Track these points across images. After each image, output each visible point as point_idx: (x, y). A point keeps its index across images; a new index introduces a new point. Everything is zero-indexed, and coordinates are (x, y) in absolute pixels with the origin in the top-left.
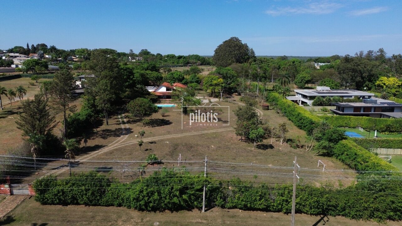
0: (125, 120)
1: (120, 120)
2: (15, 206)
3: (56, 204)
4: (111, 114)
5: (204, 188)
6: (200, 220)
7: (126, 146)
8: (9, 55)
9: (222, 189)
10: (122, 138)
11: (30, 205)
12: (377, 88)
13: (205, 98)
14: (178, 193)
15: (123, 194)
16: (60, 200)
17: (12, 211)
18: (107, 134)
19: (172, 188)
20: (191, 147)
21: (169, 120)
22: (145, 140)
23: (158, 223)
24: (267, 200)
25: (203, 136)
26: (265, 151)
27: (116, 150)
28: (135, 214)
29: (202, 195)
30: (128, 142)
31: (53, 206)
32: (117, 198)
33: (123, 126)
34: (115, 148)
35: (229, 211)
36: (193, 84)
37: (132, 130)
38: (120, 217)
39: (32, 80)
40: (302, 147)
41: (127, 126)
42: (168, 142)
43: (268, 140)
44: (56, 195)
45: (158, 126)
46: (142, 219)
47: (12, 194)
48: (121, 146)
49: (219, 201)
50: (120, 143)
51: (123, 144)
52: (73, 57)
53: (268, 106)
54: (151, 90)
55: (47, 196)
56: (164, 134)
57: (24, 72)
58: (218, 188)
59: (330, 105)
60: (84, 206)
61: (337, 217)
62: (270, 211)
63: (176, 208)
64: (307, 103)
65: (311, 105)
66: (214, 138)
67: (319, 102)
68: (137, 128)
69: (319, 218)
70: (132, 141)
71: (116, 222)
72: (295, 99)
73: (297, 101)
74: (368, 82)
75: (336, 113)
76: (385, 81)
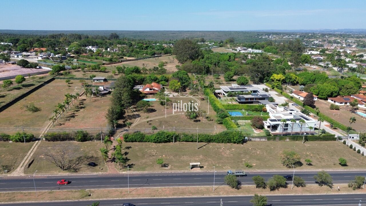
0: (134, 110)
3: (130, 142)
5: (174, 136)
6: (173, 145)
7: (141, 123)
12: (271, 81)
13: (171, 93)
14: (166, 137)
15: (150, 138)
16: (131, 140)
18: (130, 117)
19: (164, 136)
20: (167, 122)
21: (155, 109)
24: (192, 139)
26: (197, 123)
29: (173, 138)
30: (141, 121)
32: (148, 140)
33: (135, 113)
34: (137, 124)
35: (181, 142)
36: (163, 82)
37: (140, 115)
38: (150, 144)
40: (212, 120)
41: (137, 113)
42: (157, 120)
43: (199, 118)
45: (150, 112)
46: (156, 145)
49: (178, 139)
51: (139, 122)
54: (140, 88)
55: (127, 140)
56: (155, 117)
58: (178, 136)
59: (236, 96)
60: (138, 142)
61: (213, 143)
62: (193, 142)
63: (166, 142)
65: (226, 96)
66: (176, 118)
68: (142, 114)
69: (207, 143)
70: (143, 121)
71: (149, 146)
72: (220, 92)
73: (221, 93)
74: (266, 77)
75: (237, 101)
76: (276, 77)
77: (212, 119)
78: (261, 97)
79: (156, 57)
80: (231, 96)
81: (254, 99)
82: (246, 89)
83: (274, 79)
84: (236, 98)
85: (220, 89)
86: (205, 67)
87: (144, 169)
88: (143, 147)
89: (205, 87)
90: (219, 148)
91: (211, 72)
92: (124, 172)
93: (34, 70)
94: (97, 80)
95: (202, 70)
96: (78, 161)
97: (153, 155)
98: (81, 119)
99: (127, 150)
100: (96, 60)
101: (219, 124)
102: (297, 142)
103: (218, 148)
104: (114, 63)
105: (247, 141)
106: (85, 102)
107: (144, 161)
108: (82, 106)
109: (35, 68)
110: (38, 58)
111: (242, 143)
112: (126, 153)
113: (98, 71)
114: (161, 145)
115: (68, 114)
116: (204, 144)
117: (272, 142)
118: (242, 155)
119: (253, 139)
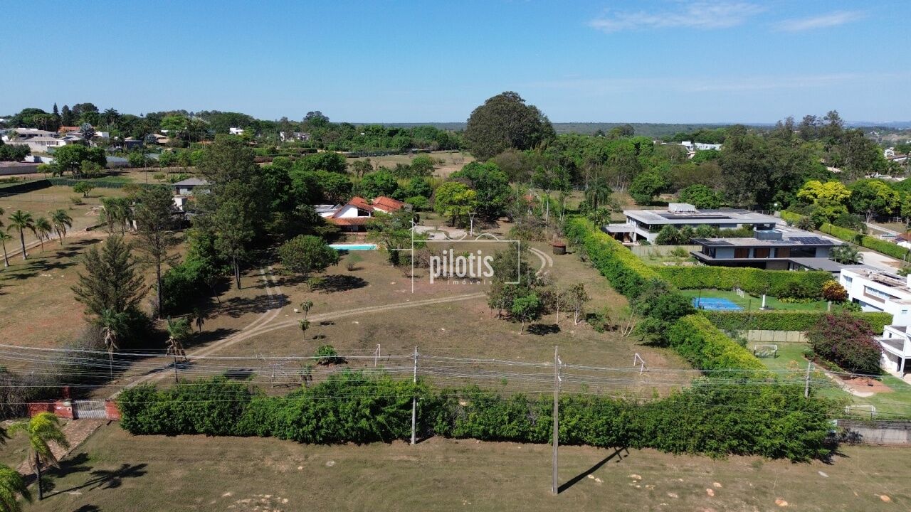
0: (274, 278)
1: (264, 278)
2: (86, 437)
3: (156, 434)
4: (246, 266)
5: (414, 402)
6: (406, 458)
7: (276, 331)
8: (16, 133)
9: (447, 405)
10: (269, 316)
11: (112, 435)
12: (799, 203)
13: (439, 229)
14: (367, 412)
15: (273, 415)
16: (163, 425)
17: (81, 445)
18: (239, 307)
19: (358, 404)
21: (362, 278)
22: (314, 319)
23: (333, 462)
24: (522, 422)
25: (427, 309)
26: (543, 338)
27: (258, 338)
28: (294, 448)
29: (411, 415)
30: (281, 323)
31: (150, 436)
32: (263, 422)
33: (269, 291)
34: (256, 334)
35: (457, 443)
36: (415, 199)
37: (289, 300)
38: (268, 453)
39: (76, 191)
40: (615, 328)
41: (279, 290)
42: (357, 323)
43: (552, 316)
44: (156, 417)
45: (338, 290)
46: (306, 457)
47: (75, 417)
48: (267, 331)
50: (265, 325)
51: (271, 326)
52: (158, 136)
53: (564, 247)
54: (326, 212)
55: (141, 419)
57: (55, 173)
58: (438, 403)
59: (692, 243)
60: (204, 436)
61: (645, 450)
62: (528, 441)
63: (365, 438)
64: (646, 239)
65: (653, 244)
66: (449, 313)
67: (670, 237)
68: (299, 294)
69: (611, 451)
70: (287, 322)
71: (262, 460)
72: (624, 231)
73: (627, 234)
74: (782, 191)
76: (818, 188)
77: (613, 323)
80: (673, 242)
81: (772, 252)
82: (728, 218)
83: (811, 197)
89: (566, 212)
94: (190, 188)
101: (652, 344)
103: (680, 490)
106: (87, 248)
110: (57, 144)
116: (592, 454)
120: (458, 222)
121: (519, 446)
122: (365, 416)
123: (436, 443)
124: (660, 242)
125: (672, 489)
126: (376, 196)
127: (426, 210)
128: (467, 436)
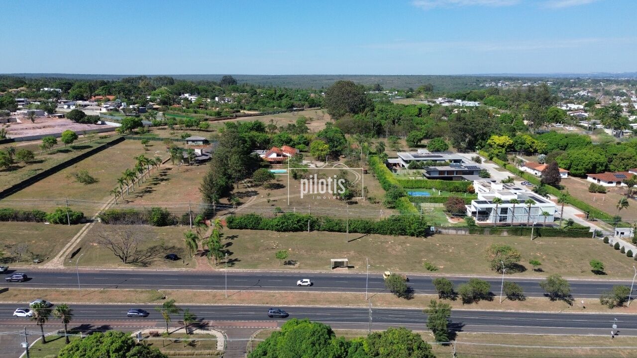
0: (249, 184)
3: (237, 229)
4: (238, 180)
5: (309, 220)
6: (307, 235)
7: (258, 203)
8: (80, 105)
9: (318, 221)
10: (253, 198)
12: (487, 147)
13: (312, 162)
14: (296, 222)
15: (270, 223)
16: (239, 226)
18: (242, 195)
19: (293, 220)
20: (301, 204)
21: (283, 184)
22: (272, 199)
24: (339, 227)
26: (351, 206)
28: (276, 233)
29: (308, 224)
30: (259, 200)
31: (235, 229)
32: (266, 226)
33: (249, 190)
34: (252, 204)
35: (321, 232)
36: (300, 146)
37: (258, 192)
38: (269, 233)
40: (378, 203)
41: (253, 189)
42: (285, 201)
43: (356, 198)
44: (237, 224)
45: (276, 189)
46: (280, 234)
47: (211, 225)
48: (255, 203)
49: (317, 227)
50: (253, 201)
51: (255, 201)
53: (367, 171)
54: (262, 154)
55: (232, 224)
56: (281, 195)
59: (423, 169)
60: (250, 230)
61: (375, 234)
62: (342, 232)
63: (295, 230)
64: (405, 166)
65: (407, 169)
67: (414, 166)
68: (261, 190)
69: (365, 234)
70: (261, 200)
71: (268, 235)
72: (397, 162)
73: (398, 164)
74: (481, 140)
75: (425, 176)
76: (497, 139)
77: (377, 201)
78: (466, 169)
79: (295, 111)
80: (415, 168)
81: (455, 173)
82: (442, 157)
83: (493, 144)
84: (424, 171)
85: (397, 158)
86: (374, 126)
87: (255, 266)
88: (258, 236)
89: (370, 153)
90: (384, 242)
91: (385, 132)
92: (221, 270)
93: (93, 127)
94: (193, 141)
95: (370, 129)
96: (150, 252)
97: (273, 248)
98: (160, 196)
99: (230, 241)
100: (194, 115)
101: (390, 208)
102: (522, 237)
103: (382, 242)
104: (223, 118)
105: (433, 234)
106: (169, 172)
107: (256, 256)
108: (164, 177)
109: (96, 124)
110: (101, 110)
111: (426, 236)
112: (229, 244)
113: (195, 130)
114: (287, 234)
115: (141, 188)
116: (360, 235)
117: (476, 236)
118: (422, 254)
119: (444, 231)
120: (321, 159)
121: (339, 233)
122: (296, 224)
123: (315, 232)
124: (410, 168)
125: (379, 242)
126: (282, 145)
127: (306, 152)
128: (324, 230)
